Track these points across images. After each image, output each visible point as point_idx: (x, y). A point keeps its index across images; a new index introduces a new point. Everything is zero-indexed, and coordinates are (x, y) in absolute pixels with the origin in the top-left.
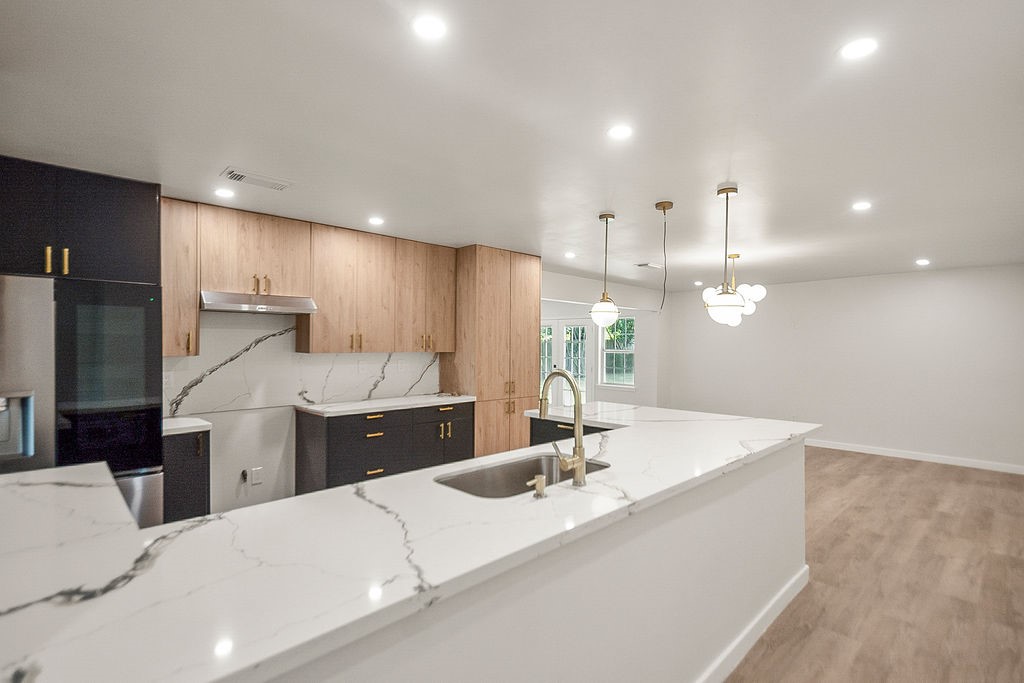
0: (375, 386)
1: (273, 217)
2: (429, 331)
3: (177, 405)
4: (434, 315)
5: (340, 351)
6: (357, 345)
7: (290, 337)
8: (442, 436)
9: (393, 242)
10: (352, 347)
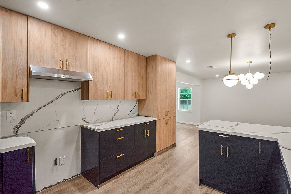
0: (115, 114)
1: (71, 31)
2: (137, 91)
3: (18, 129)
4: (139, 84)
5: (102, 99)
6: (109, 96)
7: (78, 92)
8: (146, 136)
9: (125, 51)
10: (107, 97)
